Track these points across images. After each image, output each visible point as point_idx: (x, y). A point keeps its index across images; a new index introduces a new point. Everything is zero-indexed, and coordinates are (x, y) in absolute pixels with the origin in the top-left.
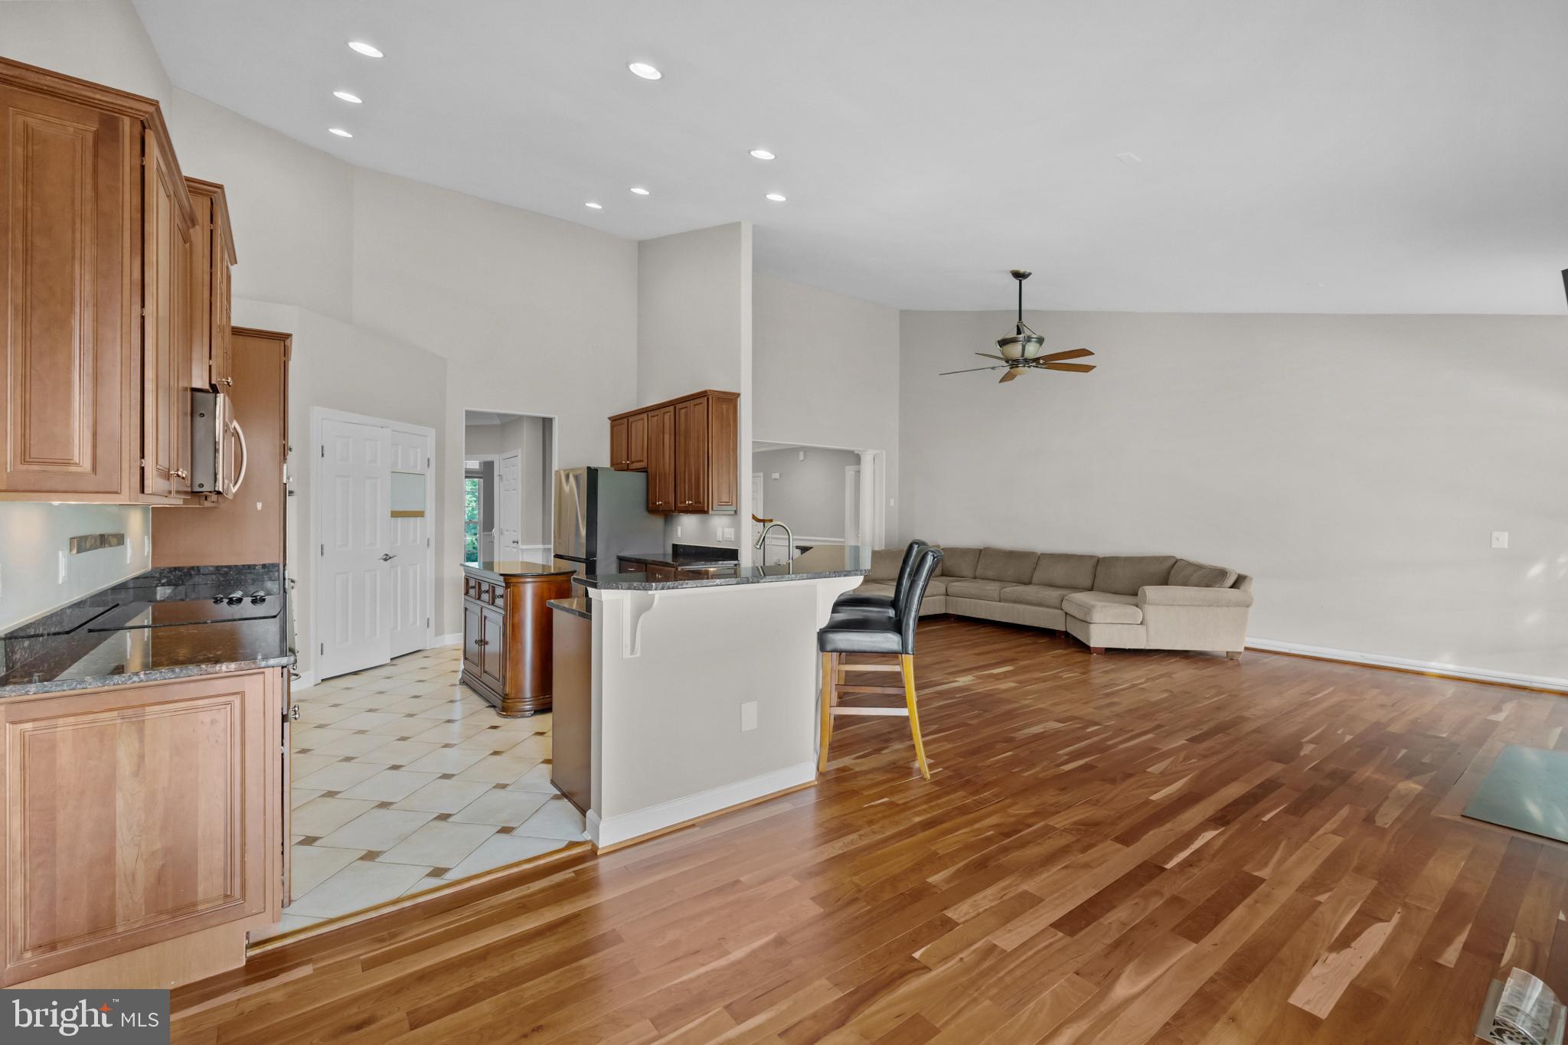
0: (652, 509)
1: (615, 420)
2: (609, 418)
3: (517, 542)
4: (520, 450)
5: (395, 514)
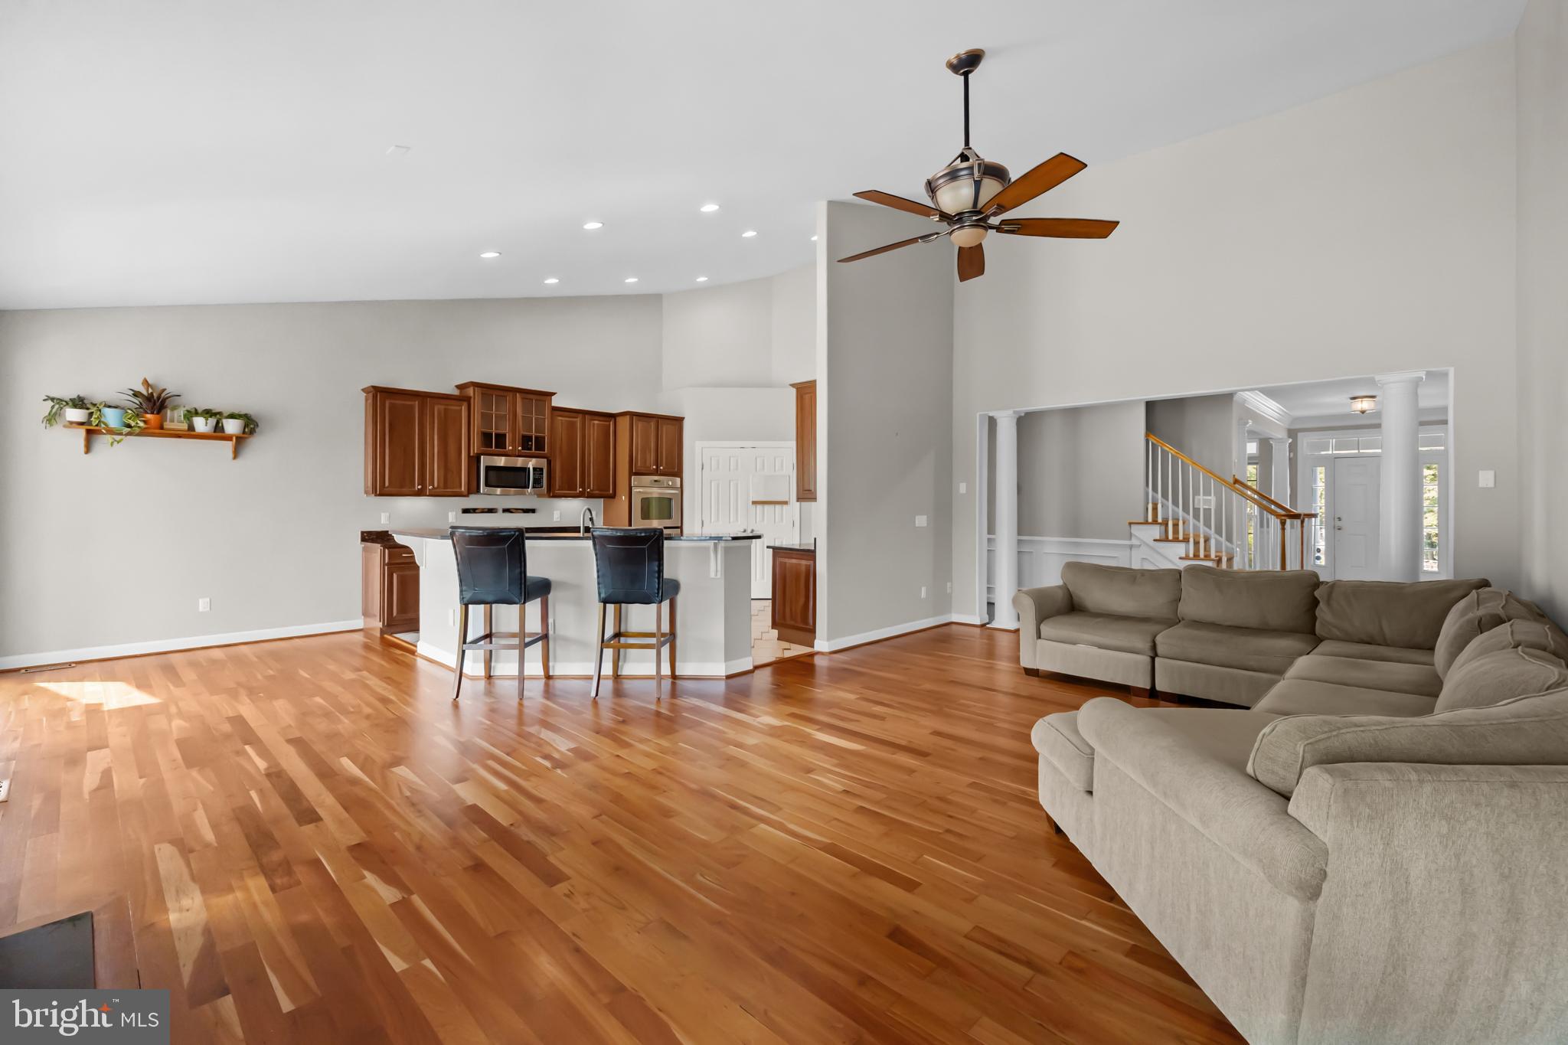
5: (756, 503)
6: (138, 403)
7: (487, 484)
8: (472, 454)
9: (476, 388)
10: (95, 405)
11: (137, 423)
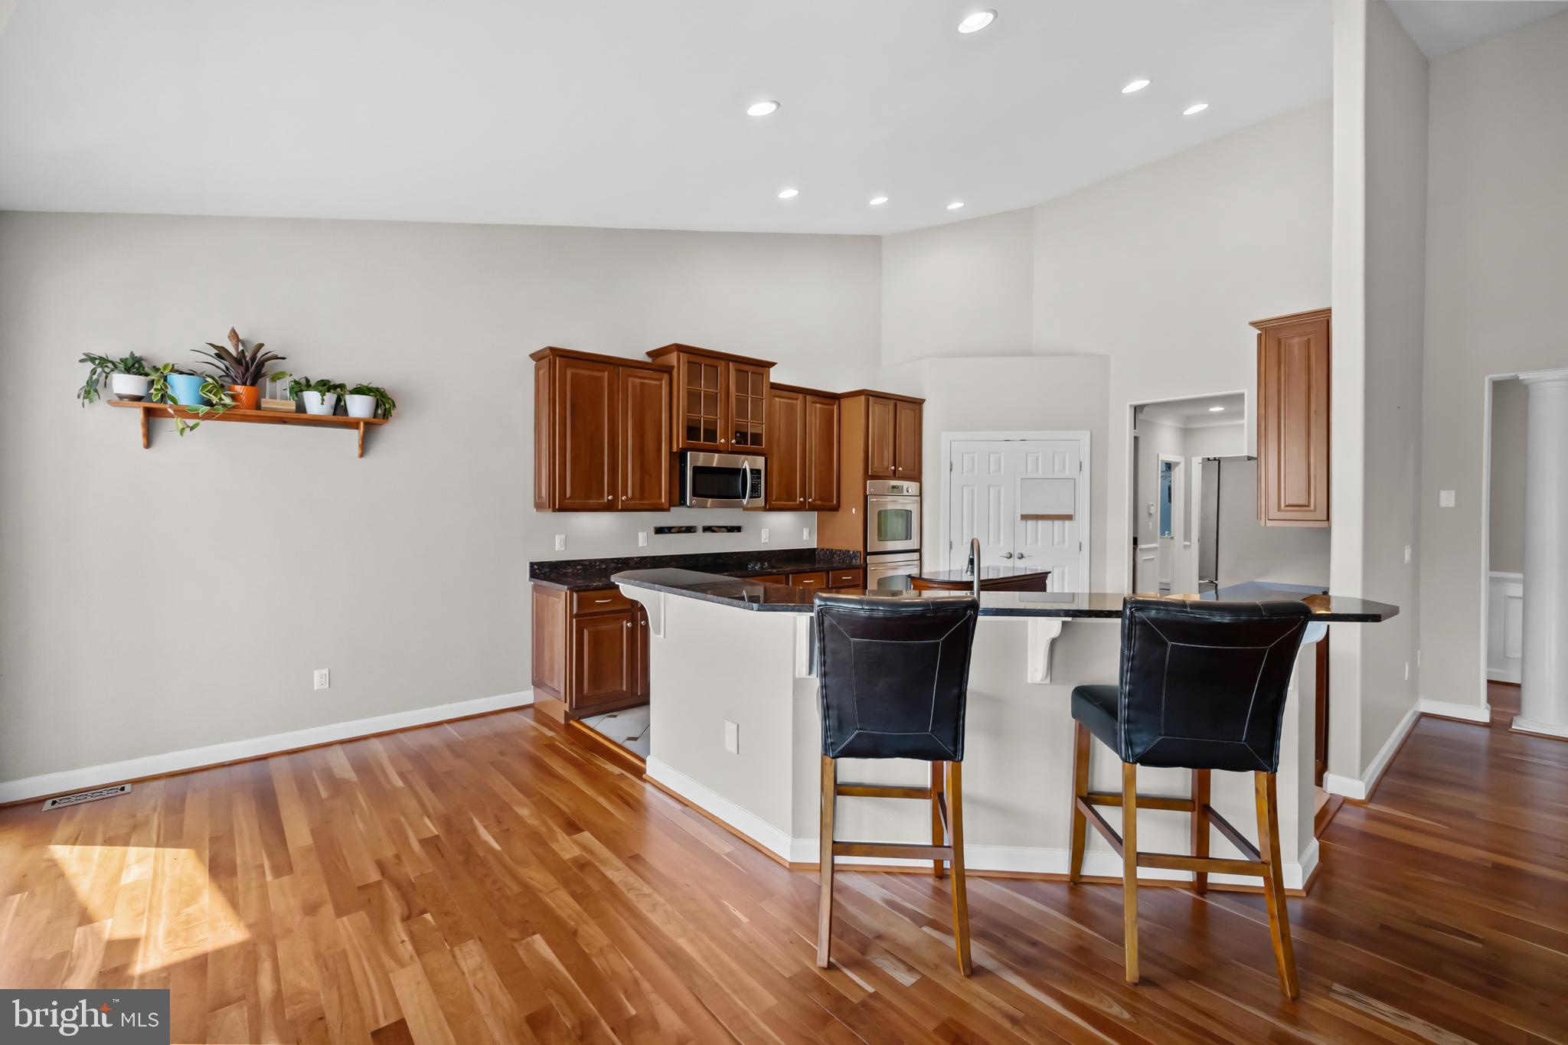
6: (223, 367)
7: (695, 494)
8: (675, 450)
9: (681, 354)
10: (156, 369)
11: (221, 399)
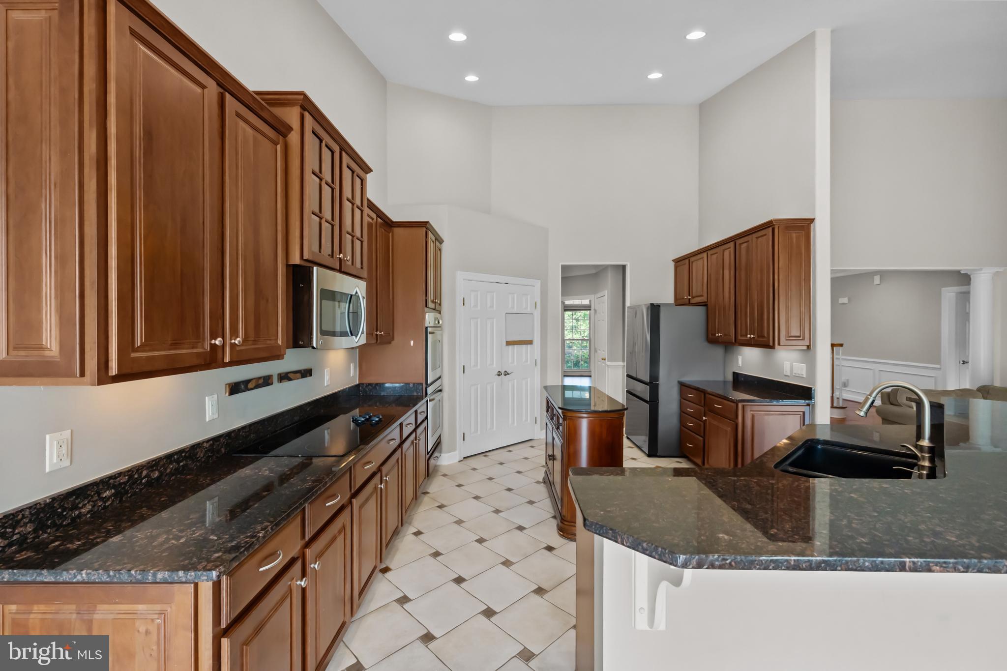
0: (711, 340)
1: (678, 262)
2: (673, 261)
3: (605, 359)
4: (606, 291)
5: (509, 343)
8: (296, 262)
9: (306, 115)
